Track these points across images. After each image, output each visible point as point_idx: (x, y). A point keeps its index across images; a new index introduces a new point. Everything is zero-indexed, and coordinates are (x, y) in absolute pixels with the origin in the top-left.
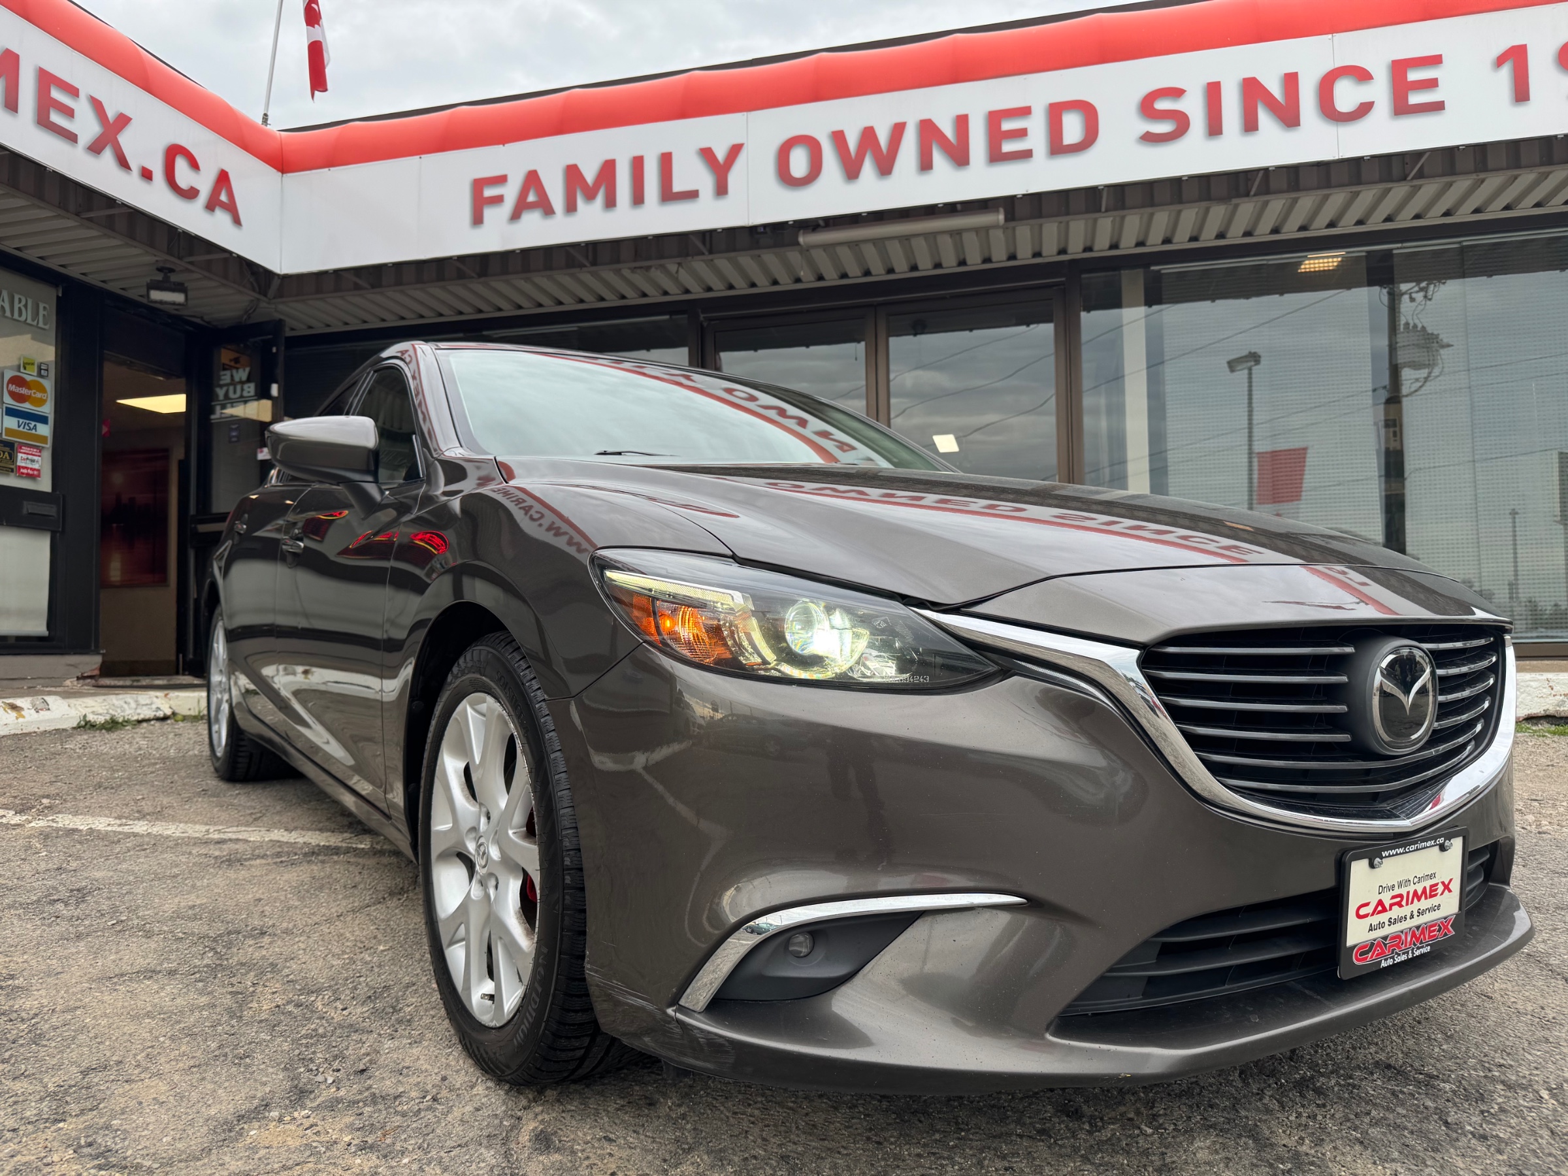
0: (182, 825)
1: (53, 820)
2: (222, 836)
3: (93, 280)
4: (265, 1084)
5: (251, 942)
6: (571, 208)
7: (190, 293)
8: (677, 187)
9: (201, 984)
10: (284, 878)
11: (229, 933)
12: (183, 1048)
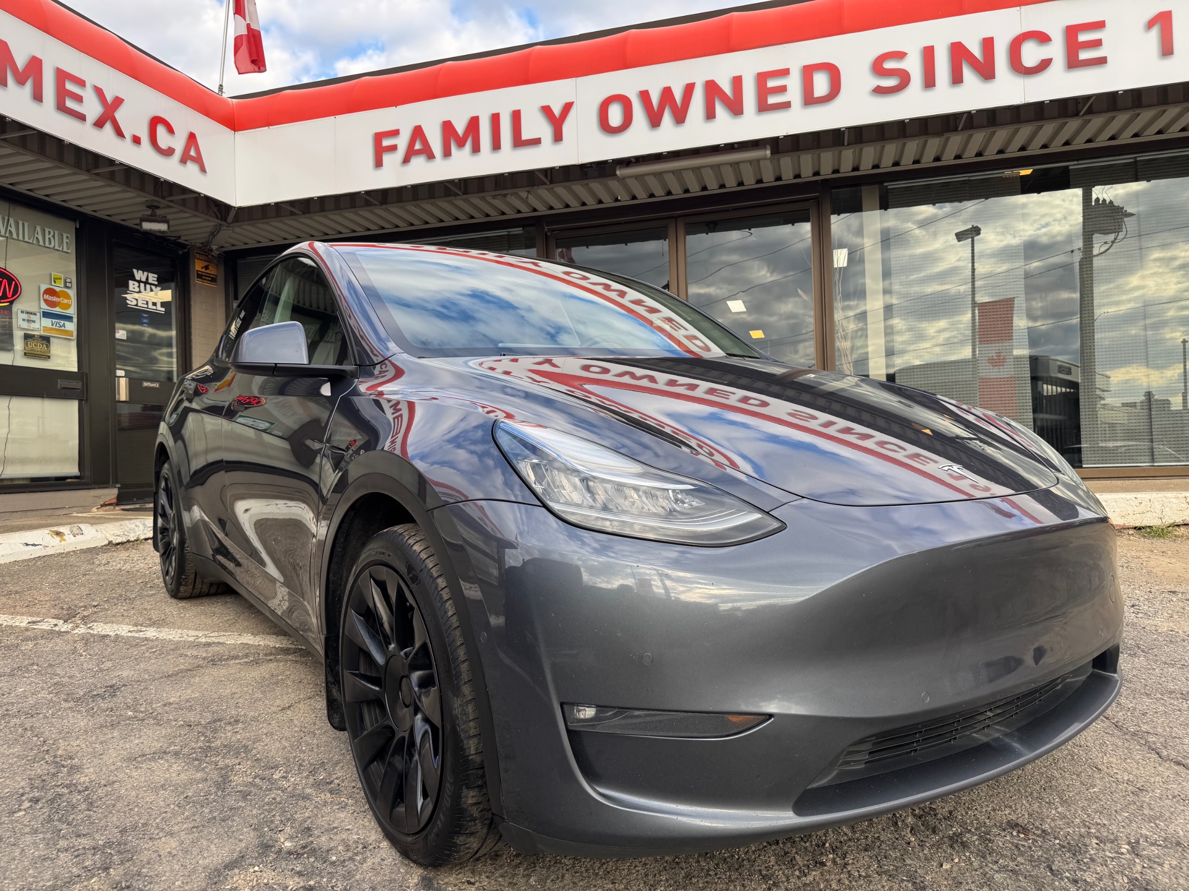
0: (180, 631)
1: (89, 628)
2: (209, 640)
3: (101, 215)
4: (241, 841)
5: (229, 728)
6: (447, 153)
7: (171, 223)
8: (525, 136)
9: (197, 763)
10: (251, 676)
11: (215, 721)
12: (187, 814)
